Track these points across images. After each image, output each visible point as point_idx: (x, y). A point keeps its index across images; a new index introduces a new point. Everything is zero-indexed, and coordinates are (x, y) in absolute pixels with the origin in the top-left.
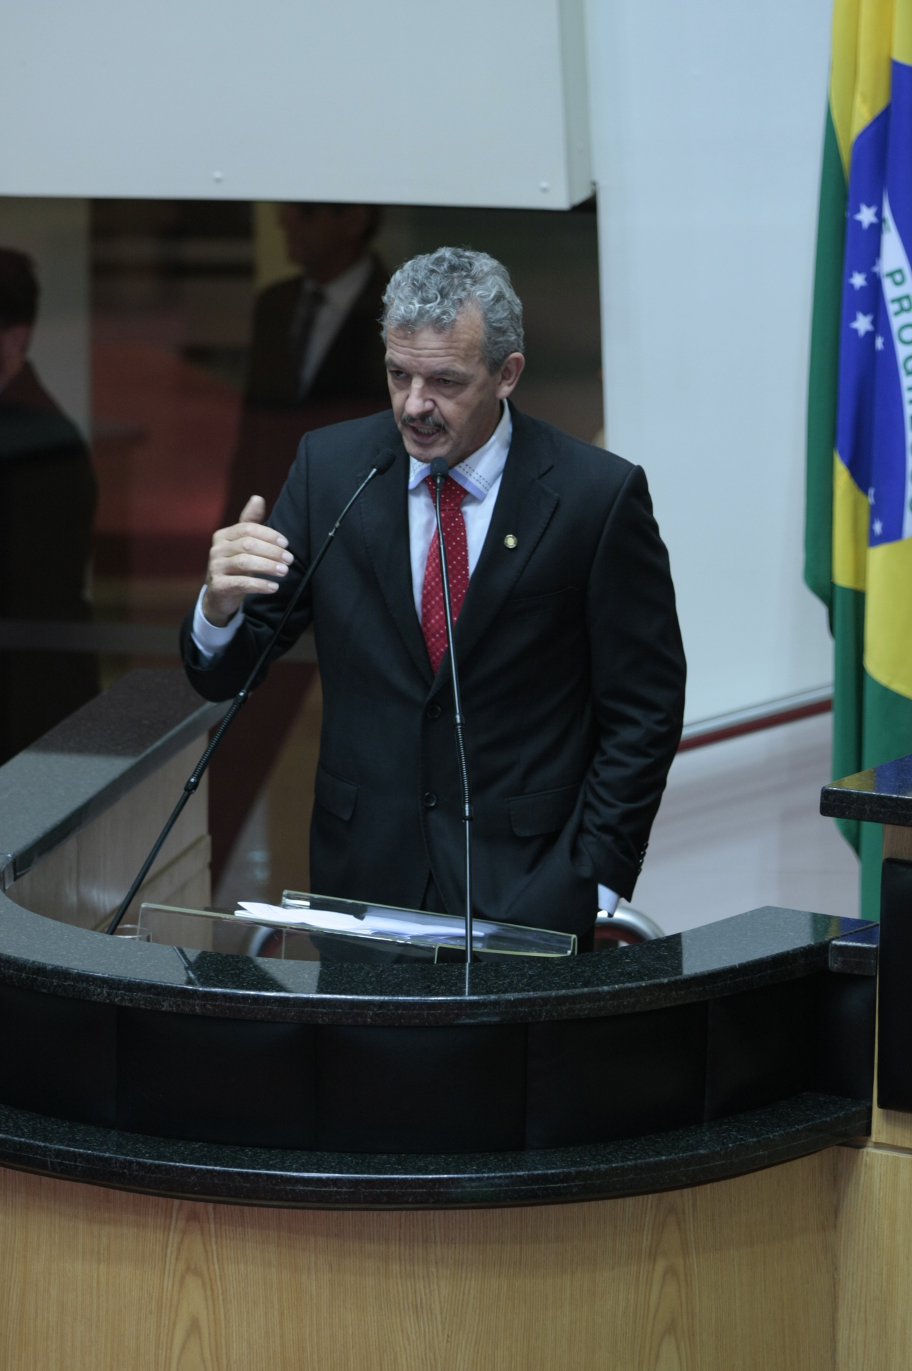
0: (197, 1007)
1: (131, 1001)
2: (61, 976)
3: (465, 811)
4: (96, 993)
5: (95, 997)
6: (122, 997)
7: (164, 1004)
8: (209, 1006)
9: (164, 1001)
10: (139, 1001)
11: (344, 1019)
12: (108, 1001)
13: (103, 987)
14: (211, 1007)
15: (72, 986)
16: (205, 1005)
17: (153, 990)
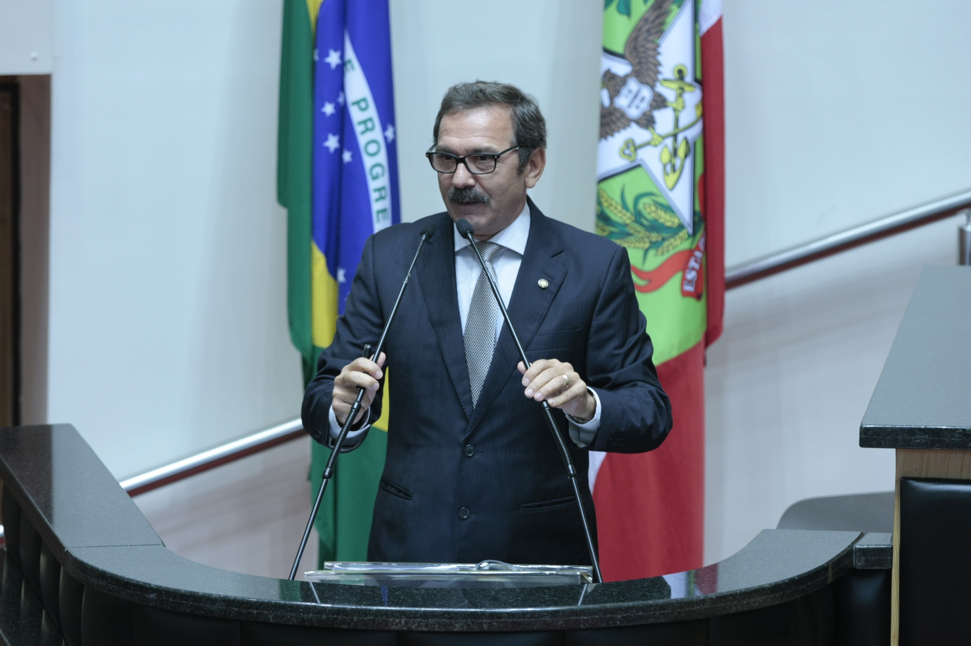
0: (484, 625)
1: (427, 625)
2: (361, 613)
3: (569, 470)
4: (394, 623)
5: (394, 627)
6: (419, 624)
7: (457, 625)
8: (494, 623)
9: (456, 623)
10: (435, 625)
11: (600, 623)
12: (405, 628)
13: (401, 618)
14: (497, 624)
15: (372, 620)
16: (491, 623)
17: (446, 615)
